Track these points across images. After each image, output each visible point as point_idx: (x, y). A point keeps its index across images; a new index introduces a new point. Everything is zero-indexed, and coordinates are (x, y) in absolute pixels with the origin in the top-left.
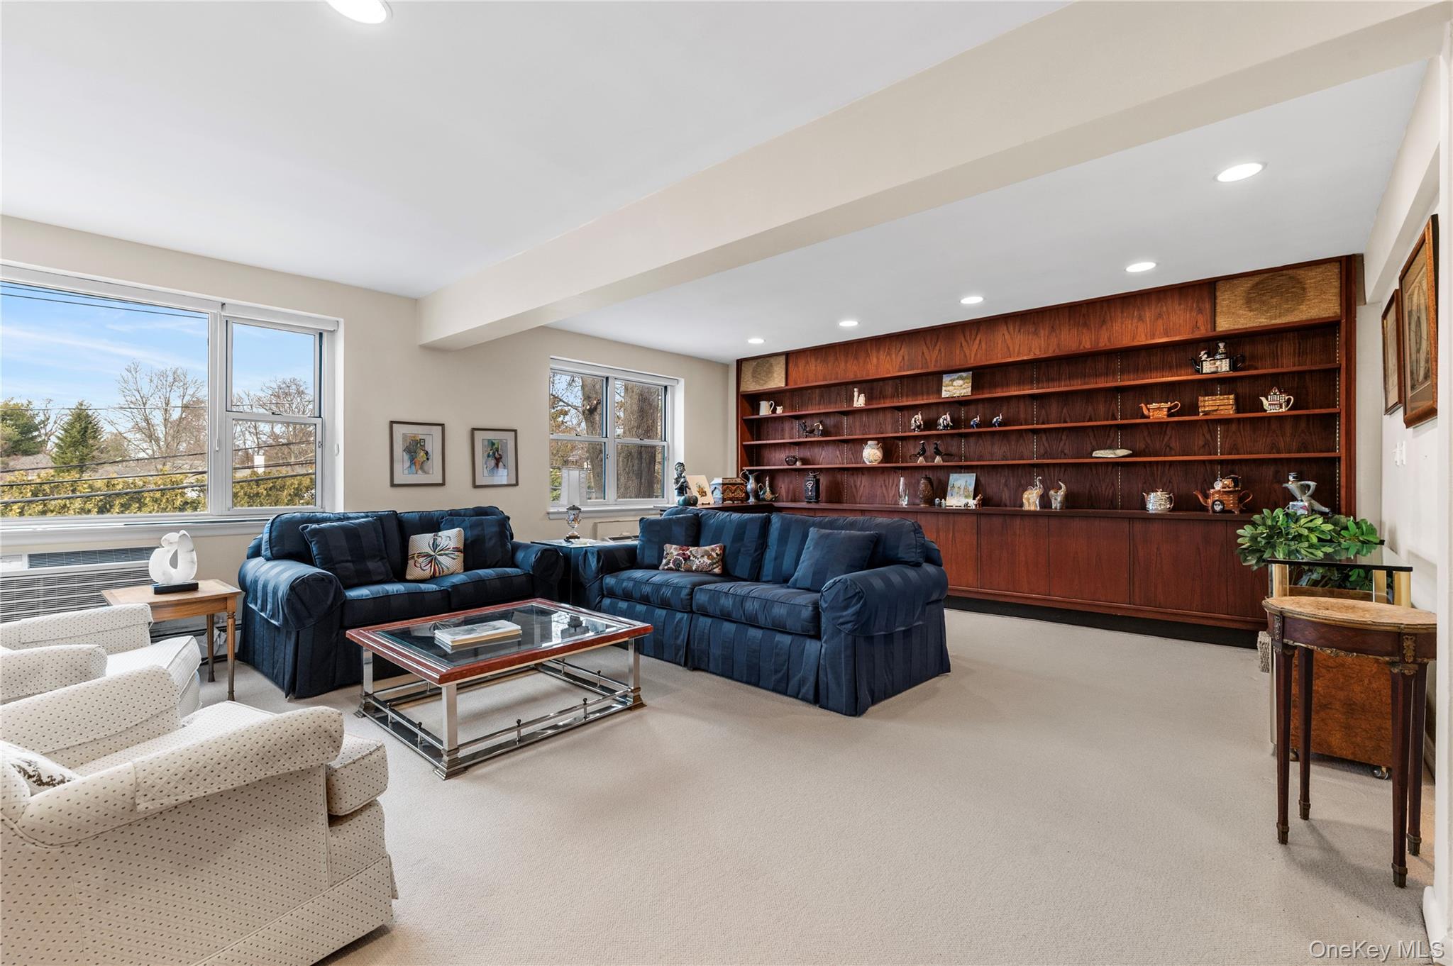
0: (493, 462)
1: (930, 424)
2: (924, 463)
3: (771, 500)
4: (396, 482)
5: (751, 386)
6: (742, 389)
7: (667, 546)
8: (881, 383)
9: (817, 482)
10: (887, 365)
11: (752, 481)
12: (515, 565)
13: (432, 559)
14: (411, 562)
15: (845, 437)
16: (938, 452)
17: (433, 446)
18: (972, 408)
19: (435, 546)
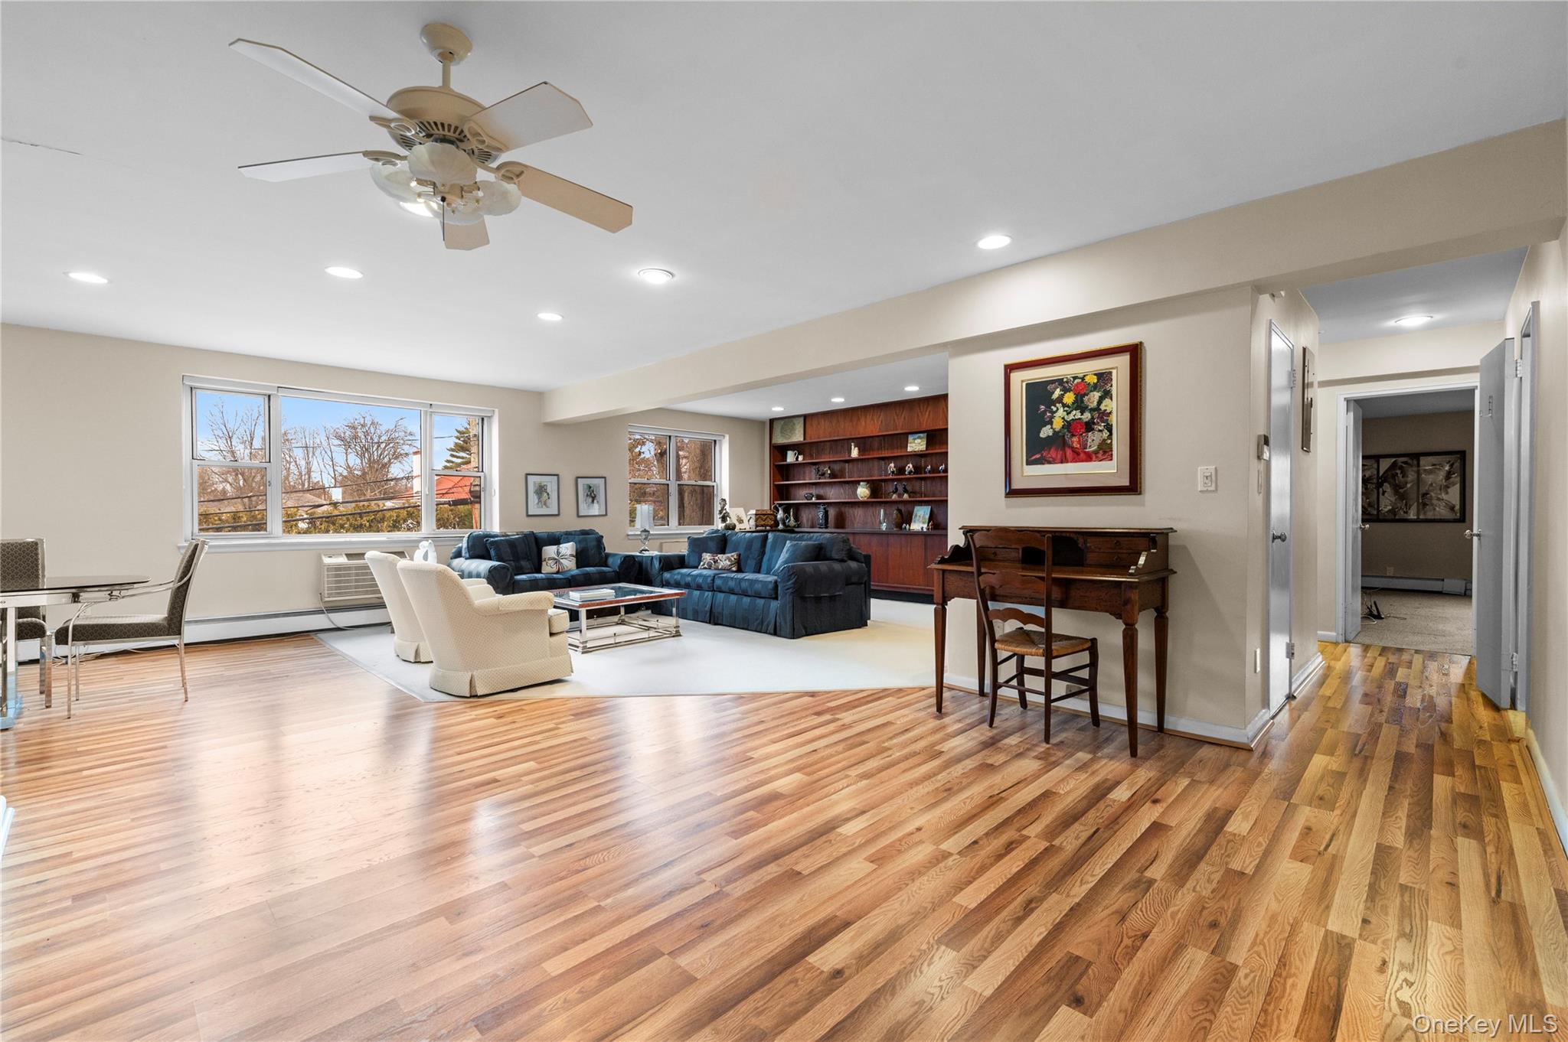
0: (590, 500)
1: (901, 470)
2: (897, 499)
3: (794, 527)
4: (530, 513)
5: (780, 440)
6: (773, 442)
7: (704, 554)
8: (871, 439)
9: (826, 513)
10: (871, 427)
11: (781, 512)
12: (607, 566)
13: (557, 561)
14: (544, 563)
15: (847, 479)
16: (906, 491)
17: (552, 488)
18: (929, 459)
19: (558, 553)
